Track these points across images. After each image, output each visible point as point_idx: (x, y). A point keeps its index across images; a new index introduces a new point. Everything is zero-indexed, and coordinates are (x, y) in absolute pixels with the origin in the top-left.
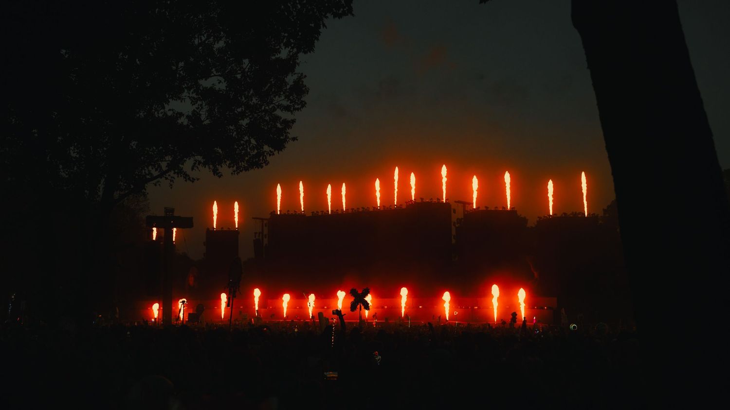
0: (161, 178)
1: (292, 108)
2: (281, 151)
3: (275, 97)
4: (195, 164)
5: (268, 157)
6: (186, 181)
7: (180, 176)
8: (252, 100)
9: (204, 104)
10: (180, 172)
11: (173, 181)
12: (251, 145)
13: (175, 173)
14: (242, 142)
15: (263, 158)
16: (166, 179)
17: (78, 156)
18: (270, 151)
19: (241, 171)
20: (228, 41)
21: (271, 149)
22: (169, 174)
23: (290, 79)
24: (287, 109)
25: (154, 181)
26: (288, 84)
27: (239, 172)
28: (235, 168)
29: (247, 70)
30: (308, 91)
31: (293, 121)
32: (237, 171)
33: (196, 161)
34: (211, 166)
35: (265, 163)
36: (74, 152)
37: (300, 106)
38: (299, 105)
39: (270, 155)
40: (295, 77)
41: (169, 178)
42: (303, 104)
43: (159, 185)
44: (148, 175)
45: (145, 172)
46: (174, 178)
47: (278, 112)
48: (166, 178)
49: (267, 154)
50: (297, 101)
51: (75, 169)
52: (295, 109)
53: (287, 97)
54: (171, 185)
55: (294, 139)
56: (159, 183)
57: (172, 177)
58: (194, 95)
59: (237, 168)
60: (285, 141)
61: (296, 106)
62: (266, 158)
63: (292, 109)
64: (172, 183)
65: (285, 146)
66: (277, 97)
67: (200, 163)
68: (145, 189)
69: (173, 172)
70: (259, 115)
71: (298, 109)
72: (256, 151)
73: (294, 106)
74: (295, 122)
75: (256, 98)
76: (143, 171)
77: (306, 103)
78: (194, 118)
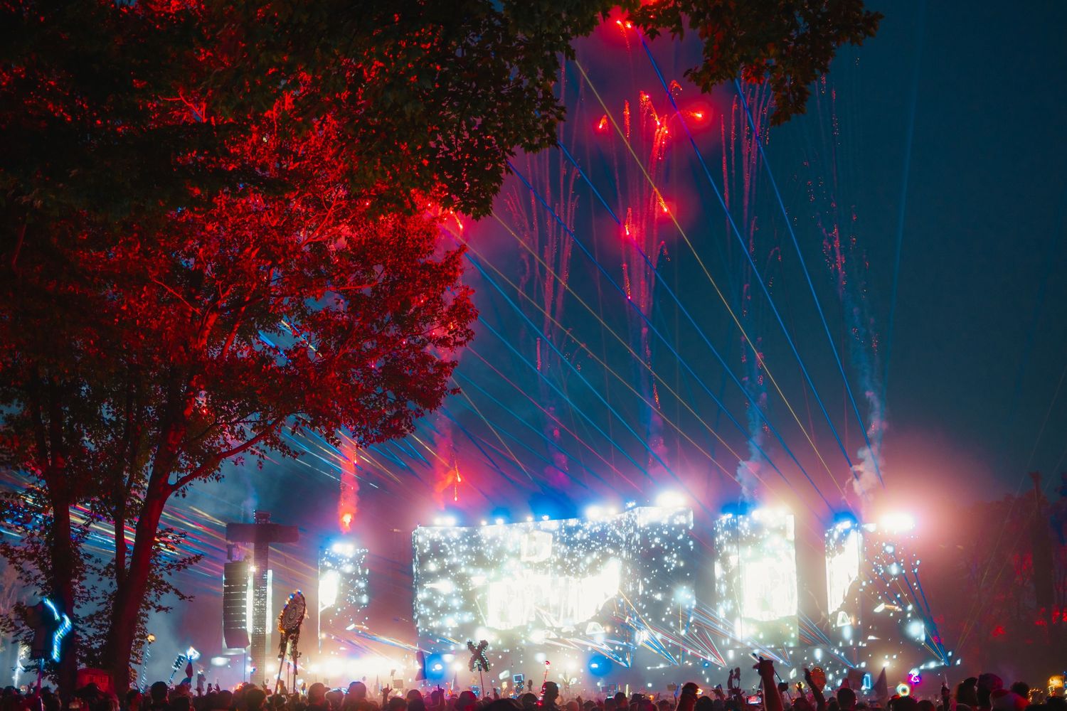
0: (245, 451)
1: (452, 341)
2: (435, 409)
3: (425, 324)
4: (297, 424)
5: (414, 419)
6: (284, 456)
7: (274, 448)
8: (388, 330)
9: (313, 337)
10: (275, 442)
11: (263, 456)
12: (387, 400)
13: (266, 444)
14: (373, 396)
15: (406, 422)
16: (253, 453)
17: (114, 419)
18: (418, 409)
19: (372, 442)
20: (351, 237)
21: (418, 406)
22: (257, 445)
23: (449, 296)
24: (443, 342)
25: (234, 457)
26: (445, 304)
27: (368, 444)
28: (361, 438)
29: (380, 281)
30: (476, 315)
31: (454, 364)
32: (364, 441)
33: (299, 419)
34: (323, 428)
35: (409, 428)
36: (108, 413)
37: (463, 339)
38: (463, 336)
39: (417, 416)
40: (457, 293)
41: (258, 452)
42: (469, 335)
43: (242, 463)
44: (224, 446)
45: (219, 443)
46: (265, 452)
47: (429, 349)
48: (251, 451)
49: (412, 415)
50: (459, 330)
51: (110, 438)
52: (456, 344)
53: (444, 324)
54: (260, 463)
55: (455, 391)
56: (242, 461)
57: (261, 451)
58: (298, 323)
59: (365, 437)
60: (441, 393)
61: (459, 339)
62: (410, 421)
63: (451, 344)
64: (262, 460)
65: (442, 401)
66: (428, 324)
67: (305, 422)
68: (219, 470)
69: (263, 442)
70: (399, 353)
71: (461, 344)
72: (395, 410)
73: (455, 338)
74: (456, 365)
75: (395, 328)
76: (216, 442)
77: (473, 333)
78: (298, 354)
